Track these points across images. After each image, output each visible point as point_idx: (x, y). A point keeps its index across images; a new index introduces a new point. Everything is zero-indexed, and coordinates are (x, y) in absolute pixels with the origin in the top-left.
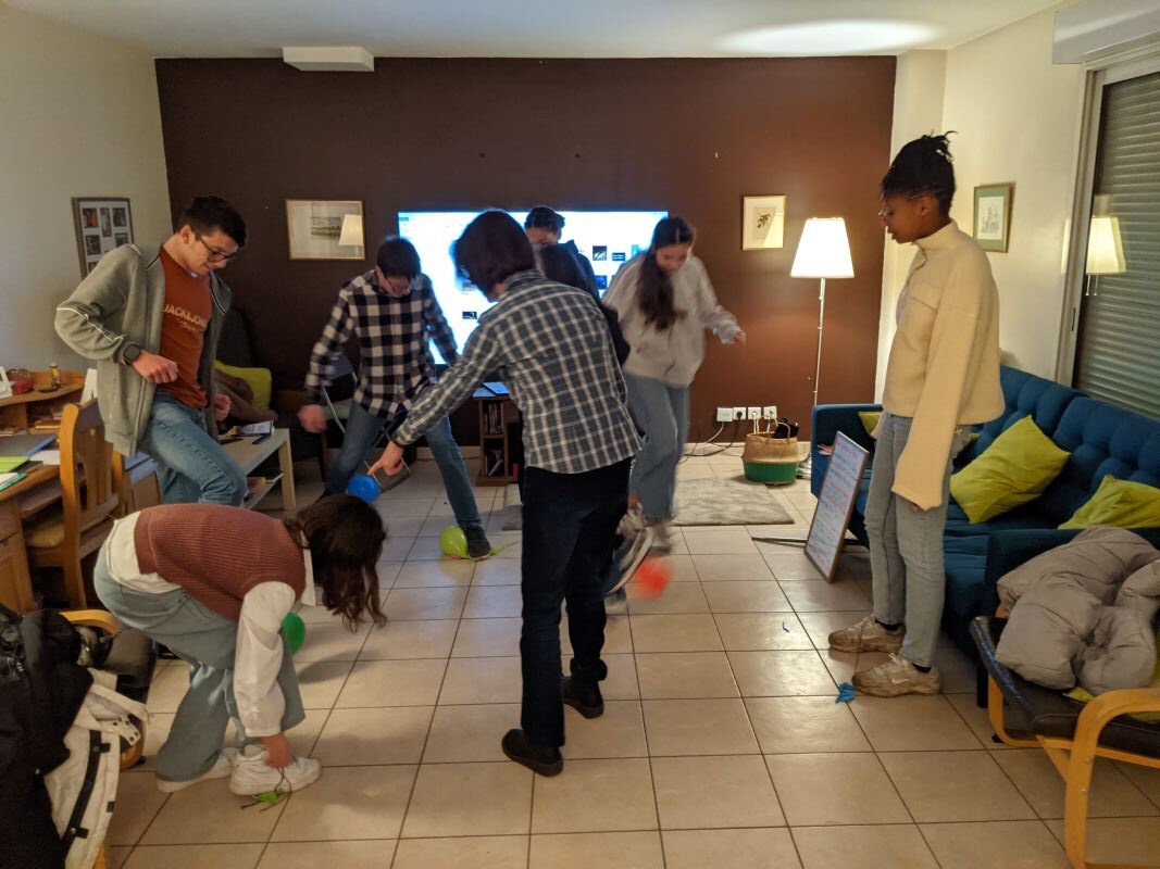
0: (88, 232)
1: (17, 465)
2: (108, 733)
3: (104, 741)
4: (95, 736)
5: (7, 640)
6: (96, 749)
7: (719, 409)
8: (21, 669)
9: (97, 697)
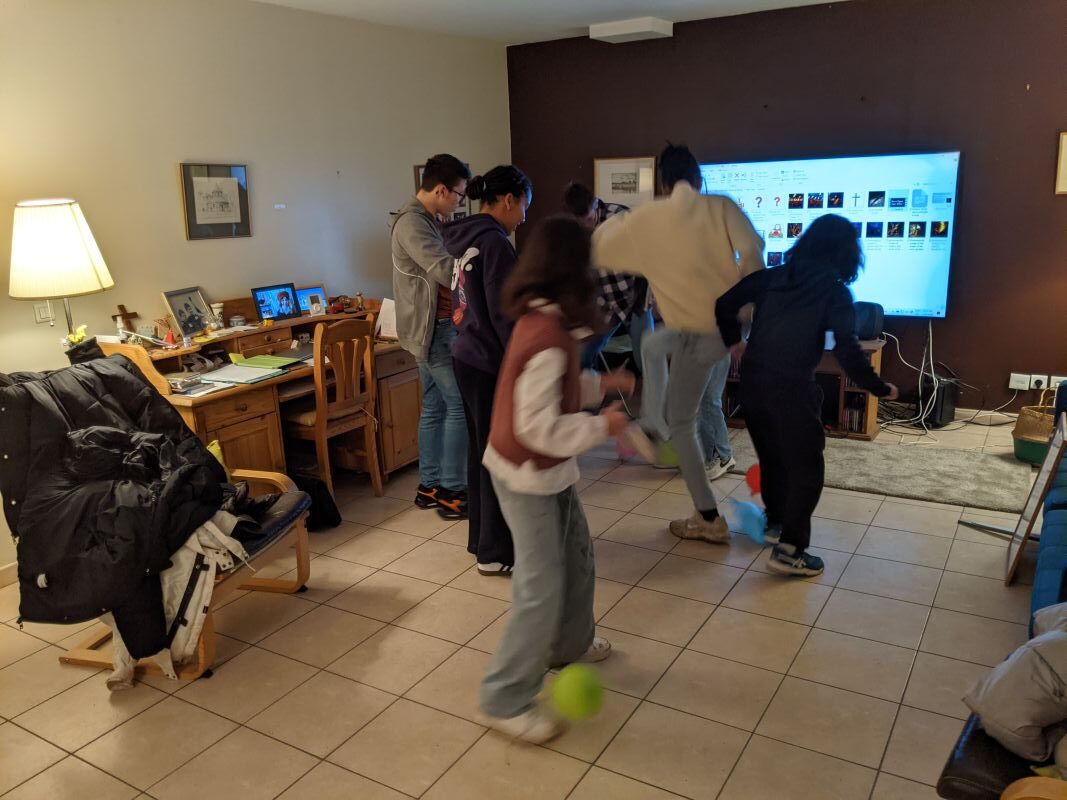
2: (210, 558)
3: (205, 562)
4: (200, 558)
6: (199, 566)
7: (1014, 376)
8: (154, 500)
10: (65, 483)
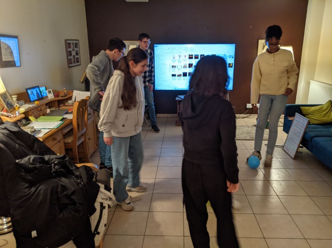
0: (69, 50)
1: (61, 119)
2: (105, 203)
3: (104, 206)
4: (102, 204)
5: (77, 174)
6: (102, 208)
7: (248, 105)
8: (82, 184)
9: (102, 192)
10: (27, 185)
